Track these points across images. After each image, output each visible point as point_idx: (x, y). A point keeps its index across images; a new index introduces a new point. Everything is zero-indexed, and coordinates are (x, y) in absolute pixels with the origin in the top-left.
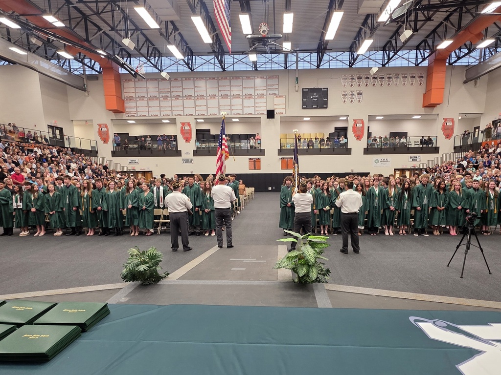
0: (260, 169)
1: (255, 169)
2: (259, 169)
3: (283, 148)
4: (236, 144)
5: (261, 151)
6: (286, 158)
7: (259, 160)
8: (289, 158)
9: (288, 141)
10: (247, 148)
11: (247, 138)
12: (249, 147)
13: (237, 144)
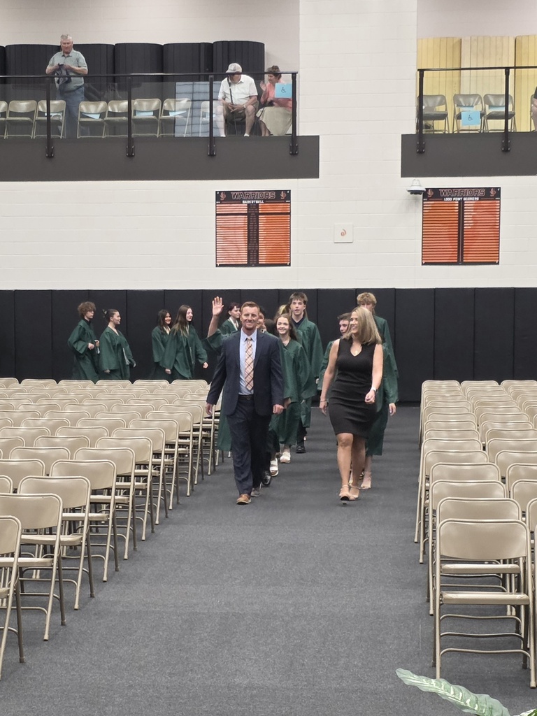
0: (286, 263)
1: (253, 260)
2: (281, 259)
3: (439, 126)
4: (135, 103)
5: (294, 151)
6: (452, 192)
7: (279, 207)
8: (472, 192)
9: (471, 83)
10: (202, 132)
11: (210, 67)
12: (220, 120)
13: (145, 108)
